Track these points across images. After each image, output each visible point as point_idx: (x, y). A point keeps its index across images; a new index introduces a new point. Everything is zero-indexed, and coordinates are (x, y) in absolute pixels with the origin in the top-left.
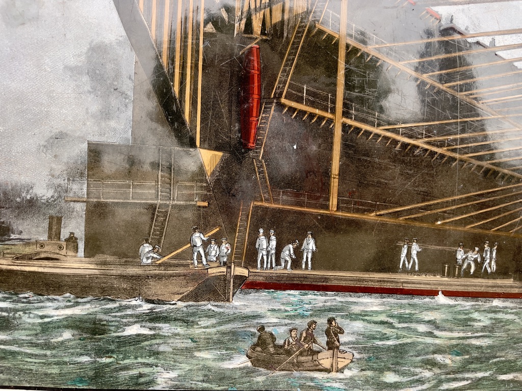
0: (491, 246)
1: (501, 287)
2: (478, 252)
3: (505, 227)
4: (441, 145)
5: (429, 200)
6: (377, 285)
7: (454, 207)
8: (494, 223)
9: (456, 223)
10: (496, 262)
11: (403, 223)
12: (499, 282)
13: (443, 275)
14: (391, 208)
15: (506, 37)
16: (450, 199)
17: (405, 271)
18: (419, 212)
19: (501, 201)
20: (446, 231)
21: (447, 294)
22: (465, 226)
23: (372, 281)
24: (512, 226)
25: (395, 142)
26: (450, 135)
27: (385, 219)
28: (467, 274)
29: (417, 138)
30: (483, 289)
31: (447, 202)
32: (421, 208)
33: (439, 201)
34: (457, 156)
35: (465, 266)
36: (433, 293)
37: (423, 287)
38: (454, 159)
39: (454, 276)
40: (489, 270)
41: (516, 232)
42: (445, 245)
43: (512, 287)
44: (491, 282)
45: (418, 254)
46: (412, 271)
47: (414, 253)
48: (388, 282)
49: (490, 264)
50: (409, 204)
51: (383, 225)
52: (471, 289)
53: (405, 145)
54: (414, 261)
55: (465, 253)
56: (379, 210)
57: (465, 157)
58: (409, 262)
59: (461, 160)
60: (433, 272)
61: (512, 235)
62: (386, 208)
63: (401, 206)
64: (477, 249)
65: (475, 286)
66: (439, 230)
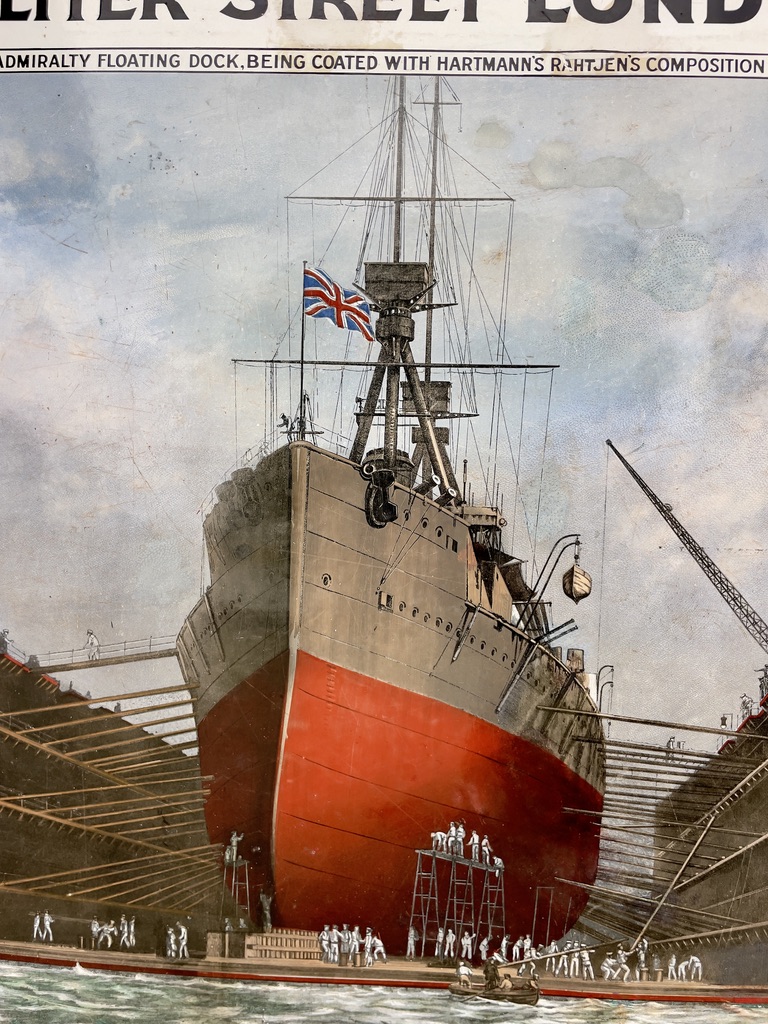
0: (128, 920)
1: (143, 961)
2: (114, 925)
3: (142, 900)
4: (66, 816)
5: (58, 872)
6: (13, 953)
7: (85, 879)
8: (129, 897)
9: (87, 895)
10: (136, 936)
11: (33, 894)
12: (140, 956)
13: (79, 947)
14: (19, 878)
15: (134, 700)
16: (80, 871)
17: (39, 940)
18: (48, 884)
19: (136, 874)
20: (77, 903)
21: (84, 965)
22: (98, 898)
23: (8, 948)
24: (149, 900)
25: (17, 813)
26: (75, 806)
27: (14, 889)
28: (104, 947)
29: (40, 809)
30: (123, 963)
31: (77, 874)
32: (50, 879)
33: (68, 873)
34: (84, 827)
35: (101, 939)
36: (71, 964)
37: (59, 957)
38: (82, 831)
39: (90, 948)
40: (128, 944)
41: (154, 906)
42: (79, 917)
43: (155, 962)
44: (131, 956)
45: (51, 925)
46: (47, 942)
47: (47, 924)
48: (23, 950)
49: (128, 937)
50: (37, 876)
51: (13, 895)
52: (109, 962)
53: (27, 817)
54: (48, 932)
55: (100, 925)
56: (7, 880)
57: (92, 828)
58: (43, 933)
59: (88, 832)
60: (69, 943)
61: (151, 909)
62: (15, 879)
63: (29, 877)
64: (113, 922)
65: (114, 959)
66: (71, 902)
